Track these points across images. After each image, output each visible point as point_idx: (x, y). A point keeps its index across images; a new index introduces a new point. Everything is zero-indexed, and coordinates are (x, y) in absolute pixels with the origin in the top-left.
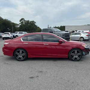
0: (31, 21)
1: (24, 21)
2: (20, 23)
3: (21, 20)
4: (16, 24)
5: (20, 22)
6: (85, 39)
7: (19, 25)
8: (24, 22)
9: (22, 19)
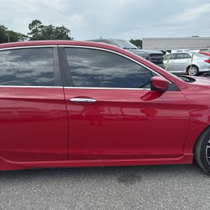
0: (57, 28)
1: (39, 27)
2: (30, 31)
3: (31, 25)
4: (19, 35)
5: (30, 29)
6: (200, 70)
7: (27, 37)
8: (40, 29)
9: (35, 22)
